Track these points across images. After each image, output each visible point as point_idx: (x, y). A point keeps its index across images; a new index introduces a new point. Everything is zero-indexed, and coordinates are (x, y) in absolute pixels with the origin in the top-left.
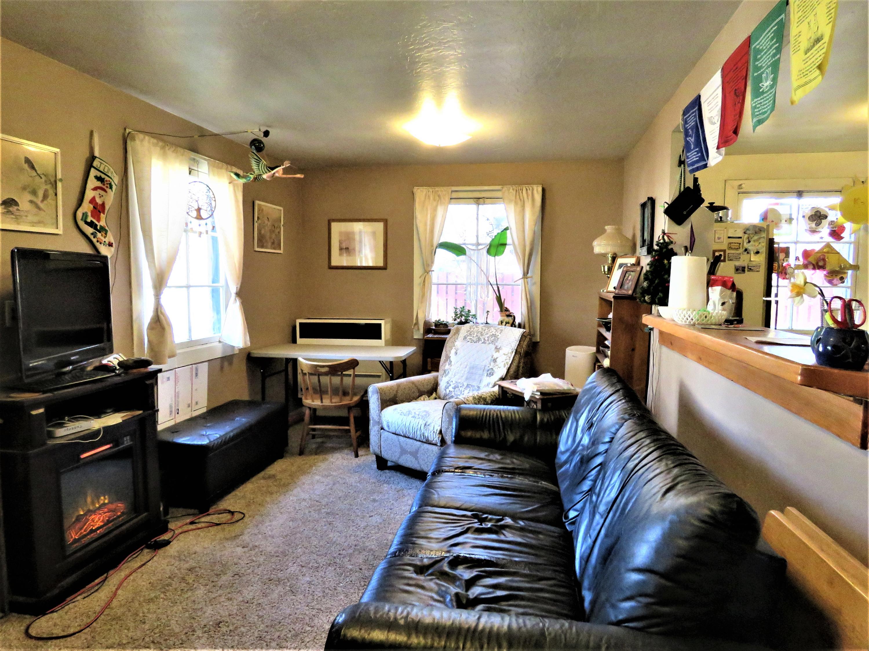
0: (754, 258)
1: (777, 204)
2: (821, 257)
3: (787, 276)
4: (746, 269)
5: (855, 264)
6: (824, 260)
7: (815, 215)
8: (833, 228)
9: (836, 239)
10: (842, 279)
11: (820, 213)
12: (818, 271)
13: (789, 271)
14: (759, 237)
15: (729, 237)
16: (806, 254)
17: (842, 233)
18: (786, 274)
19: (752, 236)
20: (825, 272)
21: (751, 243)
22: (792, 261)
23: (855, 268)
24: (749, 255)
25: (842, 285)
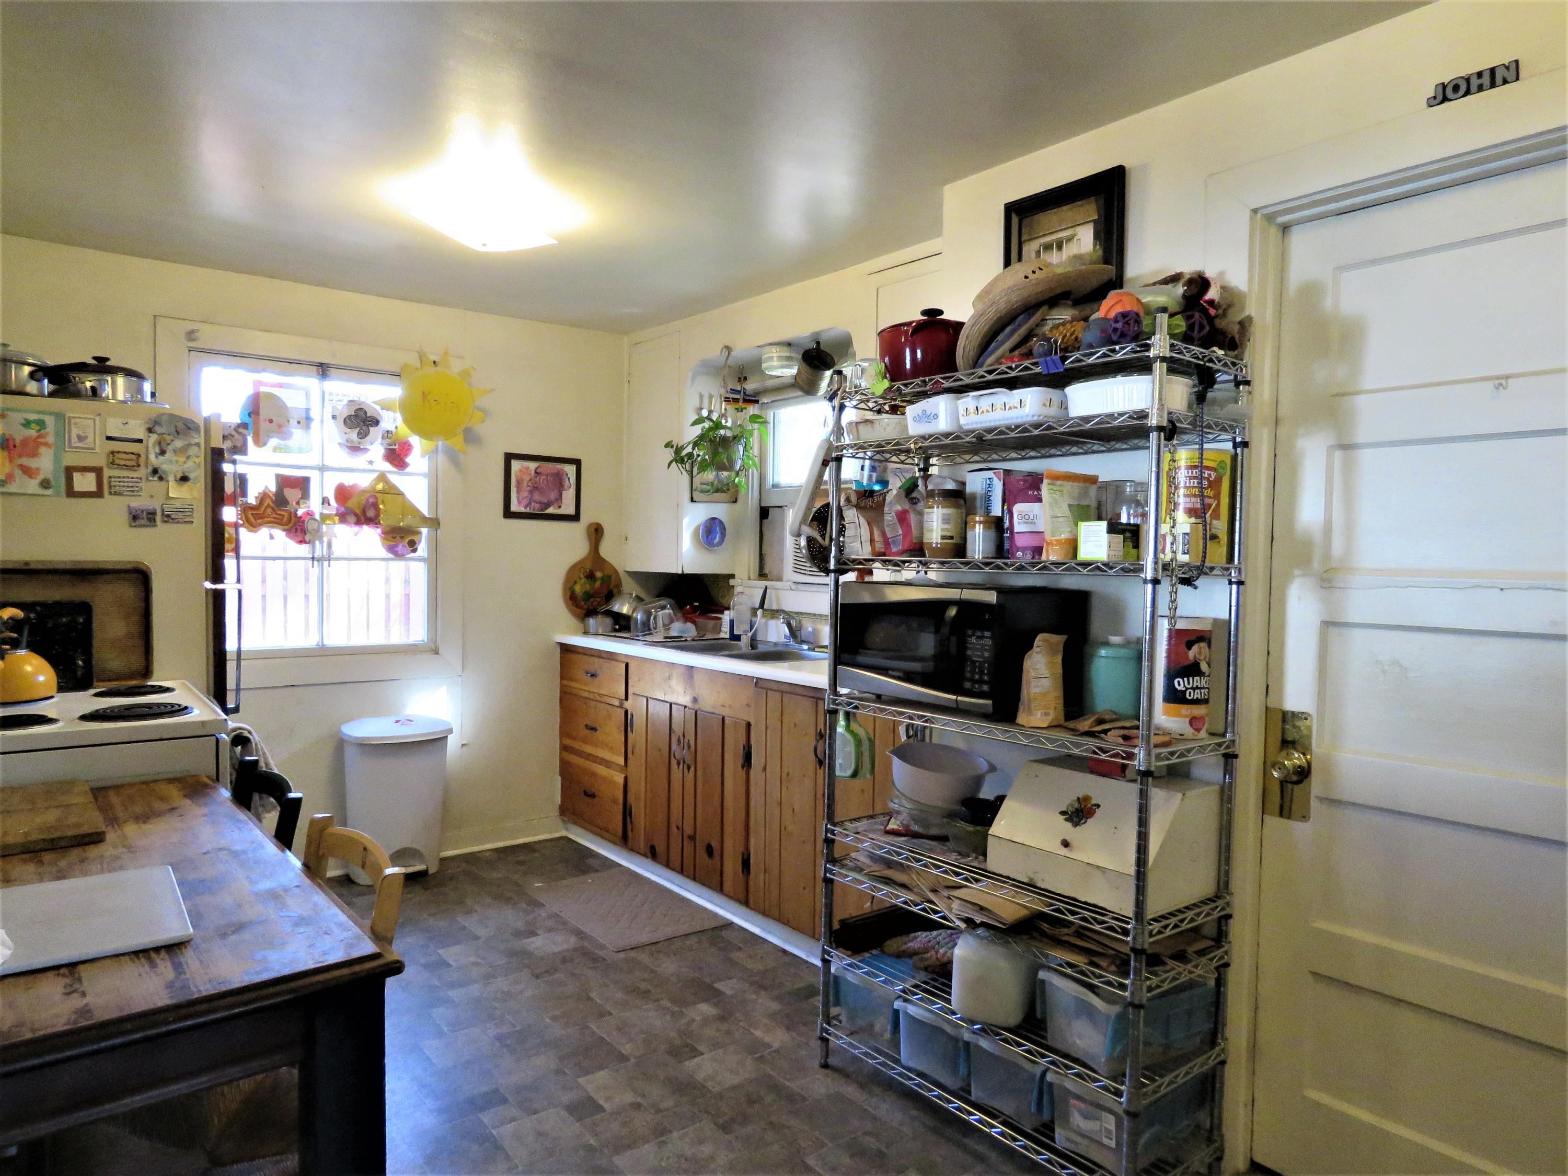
0: (175, 491)
1: (280, 386)
2: (371, 500)
3: (307, 538)
4: (158, 518)
5: (433, 516)
6: (375, 506)
7: (356, 416)
8: (389, 445)
9: (396, 466)
10: (413, 545)
11: (366, 413)
12: (365, 527)
13: (310, 525)
14: (186, 442)
15: (109, 438)
16: (343, 493)
17: (406, 455)
18: (304, 532)
19: (168, 438)
20: (379, 531)
21: (167, 455)
22: (314, 505)
23: (434, 523)
24: (163, 483)
25: (412, 555)
